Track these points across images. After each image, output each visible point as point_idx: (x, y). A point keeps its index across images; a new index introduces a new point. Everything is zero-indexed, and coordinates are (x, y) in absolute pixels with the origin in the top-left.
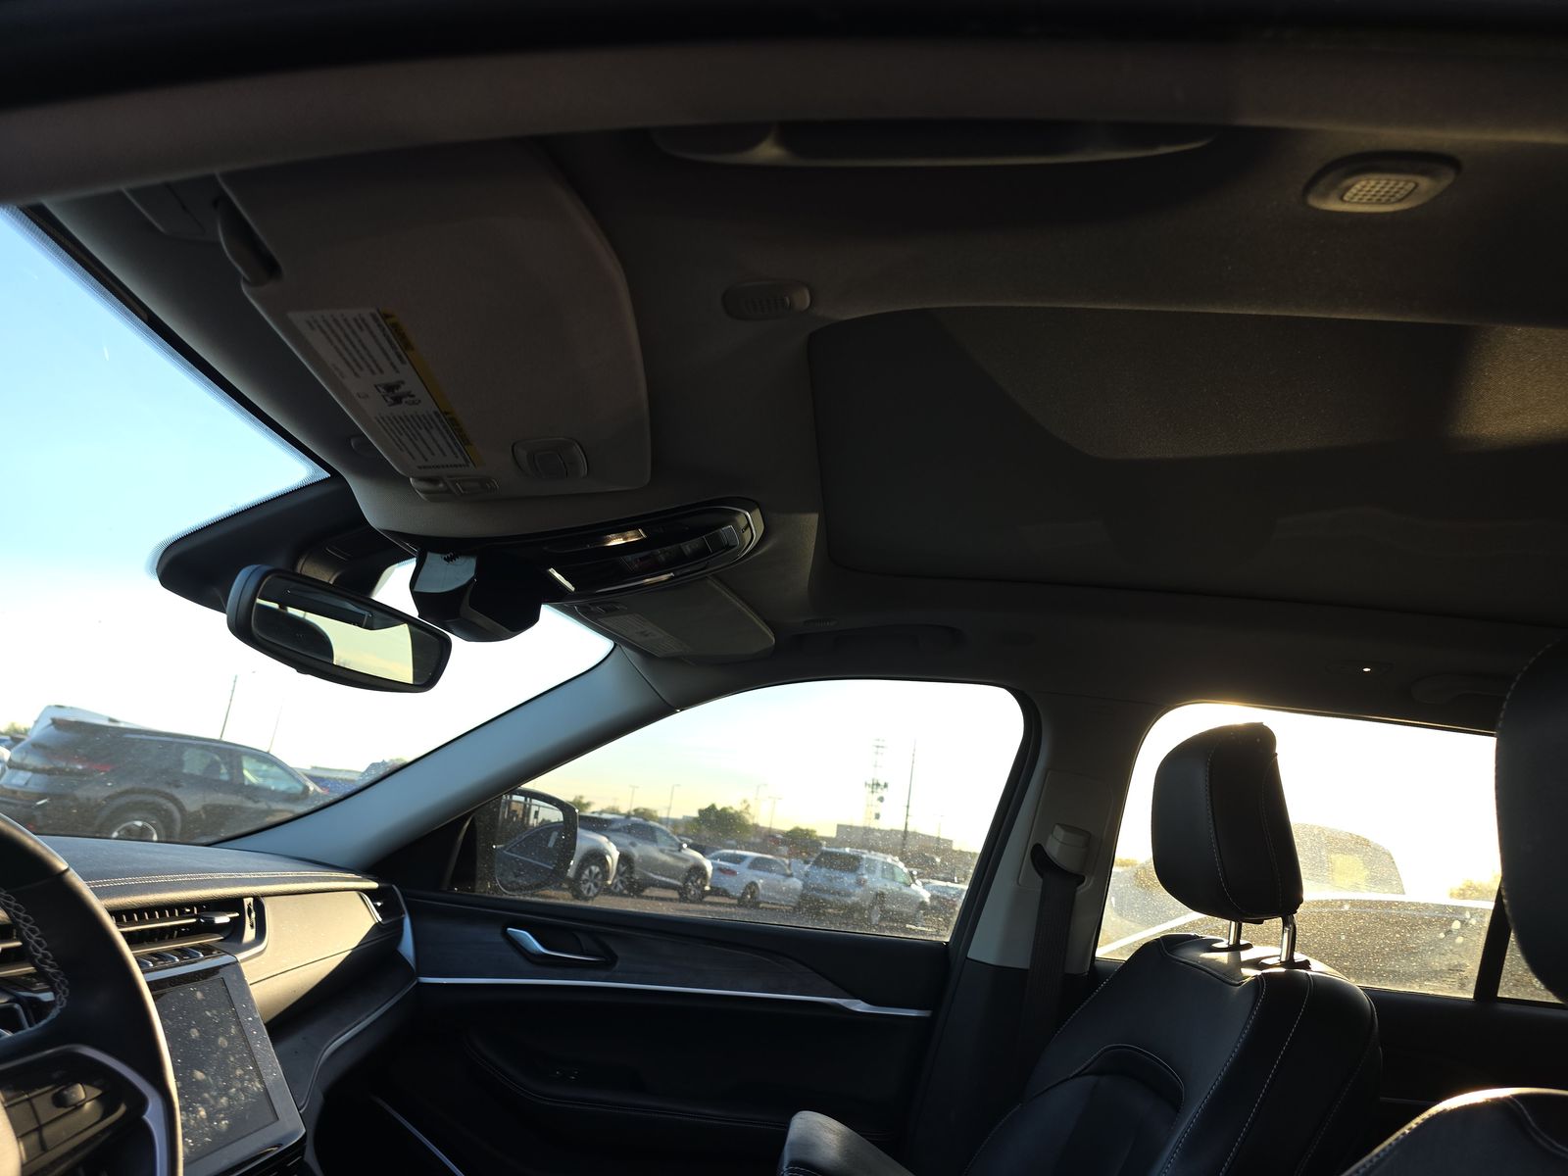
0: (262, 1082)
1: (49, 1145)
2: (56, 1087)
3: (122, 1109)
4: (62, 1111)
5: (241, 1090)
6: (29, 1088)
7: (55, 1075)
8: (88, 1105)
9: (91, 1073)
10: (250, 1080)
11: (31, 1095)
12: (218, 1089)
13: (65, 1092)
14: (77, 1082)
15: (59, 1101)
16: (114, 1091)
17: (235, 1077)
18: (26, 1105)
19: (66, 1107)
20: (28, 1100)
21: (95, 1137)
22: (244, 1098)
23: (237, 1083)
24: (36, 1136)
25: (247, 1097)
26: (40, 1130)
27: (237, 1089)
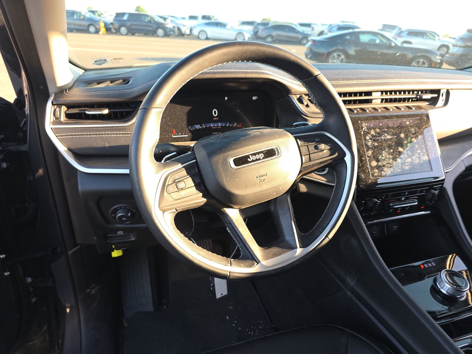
0: (428, 156)
1: (312, 159)
2: (316, 143)
3: (336, 155)
4: (317, 151)
5: (418, 157)
6: (308, 142)
7: (317, 140)
8: (325, 151)
9: (327, 141)
10: (423, 155)
11: (308, 144)
12: (408, 155)
13: (318, 146)
14: (322, 143)
15: (316, 148)
16: (334, 148)
17: (417, 153)
18: (307, 146)
19: (318, 150)
20: (307, 145)
21: (327, 161)
22: (418, 160)
23: (417, 155)
24: (308, 156)
25: (420, 160)
26: (309, 154)
27: (416, 157)
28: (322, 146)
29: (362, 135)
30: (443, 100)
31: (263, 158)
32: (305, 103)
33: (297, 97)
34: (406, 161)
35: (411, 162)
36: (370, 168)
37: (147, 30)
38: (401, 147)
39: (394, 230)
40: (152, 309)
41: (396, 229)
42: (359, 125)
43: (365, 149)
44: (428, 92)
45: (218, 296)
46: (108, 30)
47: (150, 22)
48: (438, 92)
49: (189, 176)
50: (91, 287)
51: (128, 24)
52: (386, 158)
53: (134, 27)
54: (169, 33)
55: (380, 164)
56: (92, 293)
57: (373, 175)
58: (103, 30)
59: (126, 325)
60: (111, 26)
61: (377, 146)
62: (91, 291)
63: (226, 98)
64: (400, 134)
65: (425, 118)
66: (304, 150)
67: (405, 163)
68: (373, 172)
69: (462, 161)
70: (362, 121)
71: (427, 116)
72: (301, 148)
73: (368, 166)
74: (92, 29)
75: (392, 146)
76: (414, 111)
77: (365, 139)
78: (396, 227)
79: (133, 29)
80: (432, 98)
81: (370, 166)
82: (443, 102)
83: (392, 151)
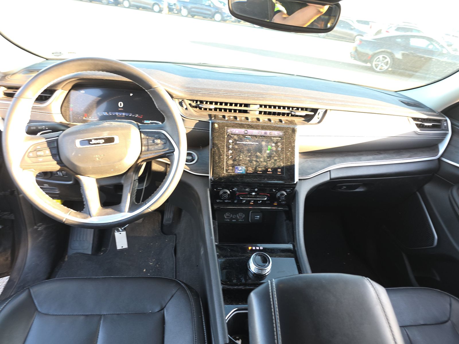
1: (149, 150)
2: (154, 138)
3: (168, 149)
7: (156, 136)
8: (159, 145)
9: (163, 138)
10: (279, 162)
11: (149, 138)
13: (155, 140)
14: (159, 139)
18: (147, 139)
19: (154, 143)
21: (161, 152)
22: (273, 165)
23: (273, 161)
24: (147, 147)
25: (274, 165)
26: (148, 146)
27: (272, 162)
28: (158, 141)
29: (226, 138)
30: (319, 118)
31: (103, 143)
32: (185, 107)
33: (179, 101)
34: (261, 164)
35: (265, 166)
36: (226, 165)
37: (206, 14)
38: (259, 153)
39: (256, 219)
40: (90, 253)
41: (258, 219)
42: (225, 130)
43: (225, 149)
44: (308, 110)
45: (119, 247)
46: (171, 10)
47: (210, 6)
48: (315, 111)
49: (49, 148)
50: (38, 225)
51: (190, 6)
52: (243, 159)
53: (193, 10)
54: (226, 18)
55: (236, 163)
56: (39, 229)
57: (227, 171)
58: (166, 10)
59: (66, 259)
60: (173, 7)
61: (237, 149)
62: (38, 228)
63: (131, 95)
64: (262, 141)
65: (291, 132)
66: (145, 142)
67: (259, 165)
68: (227, 169)
69: (329, 172)
70: (229, 127)
71: (294, 131)
72: (143, 140)
73: (225, 163)
74: (156, 8)
75: (251, 150)
76: (283, 124)
77: (228, 142)
78: (258, 217)
79: (194, 12)
80: (307, 115)
81: (227, 163)
82: (319, 120)
83: (249, 154)
